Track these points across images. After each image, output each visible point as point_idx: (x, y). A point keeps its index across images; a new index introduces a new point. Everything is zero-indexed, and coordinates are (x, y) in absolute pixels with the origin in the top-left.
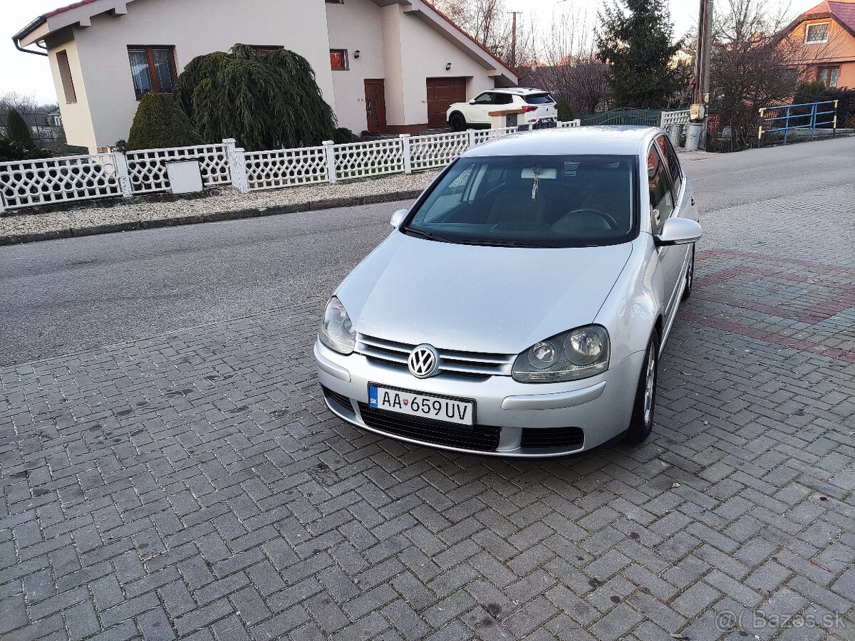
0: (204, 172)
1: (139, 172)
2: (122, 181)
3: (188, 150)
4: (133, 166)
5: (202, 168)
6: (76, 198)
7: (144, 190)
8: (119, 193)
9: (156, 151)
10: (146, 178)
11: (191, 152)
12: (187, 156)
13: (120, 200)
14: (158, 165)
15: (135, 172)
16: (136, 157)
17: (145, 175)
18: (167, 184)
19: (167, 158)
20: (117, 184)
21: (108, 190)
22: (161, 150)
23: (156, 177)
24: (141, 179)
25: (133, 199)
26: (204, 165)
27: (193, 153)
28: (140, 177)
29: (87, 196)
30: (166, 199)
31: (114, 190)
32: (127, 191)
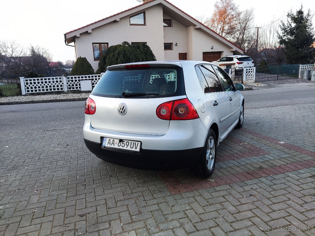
0: (93, 84)
1: (71, 83)
2: (64, 86)
3: (88, 76)
4: (69, 81)
5: (92, 83)
6: (49, 91)
7: (72, 89)
8: (63, 90)
9: (77, 76)
10: (73, 85)
11: (89, 77)
12: (88, 78)
13: (63, 92)
14: (78, 81)
15: (69, 83)
16: (70, 78)
17: (73, 84)
18: (80, 88)
19: (81, 79)
20: (63, 87)
21: (60, 89)
22: (79, 76)
23: (76, 85)
24: (71, 86)
25: (67, 92)
26: (93, 82)
27: (90, 78)
28: (71, 85)
29: (53, 90)
30: (78, 93)
31: (62, 89)
32: (65, 89)
